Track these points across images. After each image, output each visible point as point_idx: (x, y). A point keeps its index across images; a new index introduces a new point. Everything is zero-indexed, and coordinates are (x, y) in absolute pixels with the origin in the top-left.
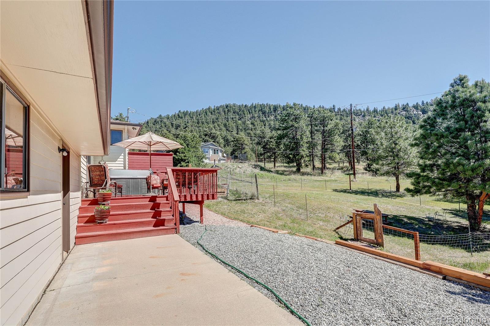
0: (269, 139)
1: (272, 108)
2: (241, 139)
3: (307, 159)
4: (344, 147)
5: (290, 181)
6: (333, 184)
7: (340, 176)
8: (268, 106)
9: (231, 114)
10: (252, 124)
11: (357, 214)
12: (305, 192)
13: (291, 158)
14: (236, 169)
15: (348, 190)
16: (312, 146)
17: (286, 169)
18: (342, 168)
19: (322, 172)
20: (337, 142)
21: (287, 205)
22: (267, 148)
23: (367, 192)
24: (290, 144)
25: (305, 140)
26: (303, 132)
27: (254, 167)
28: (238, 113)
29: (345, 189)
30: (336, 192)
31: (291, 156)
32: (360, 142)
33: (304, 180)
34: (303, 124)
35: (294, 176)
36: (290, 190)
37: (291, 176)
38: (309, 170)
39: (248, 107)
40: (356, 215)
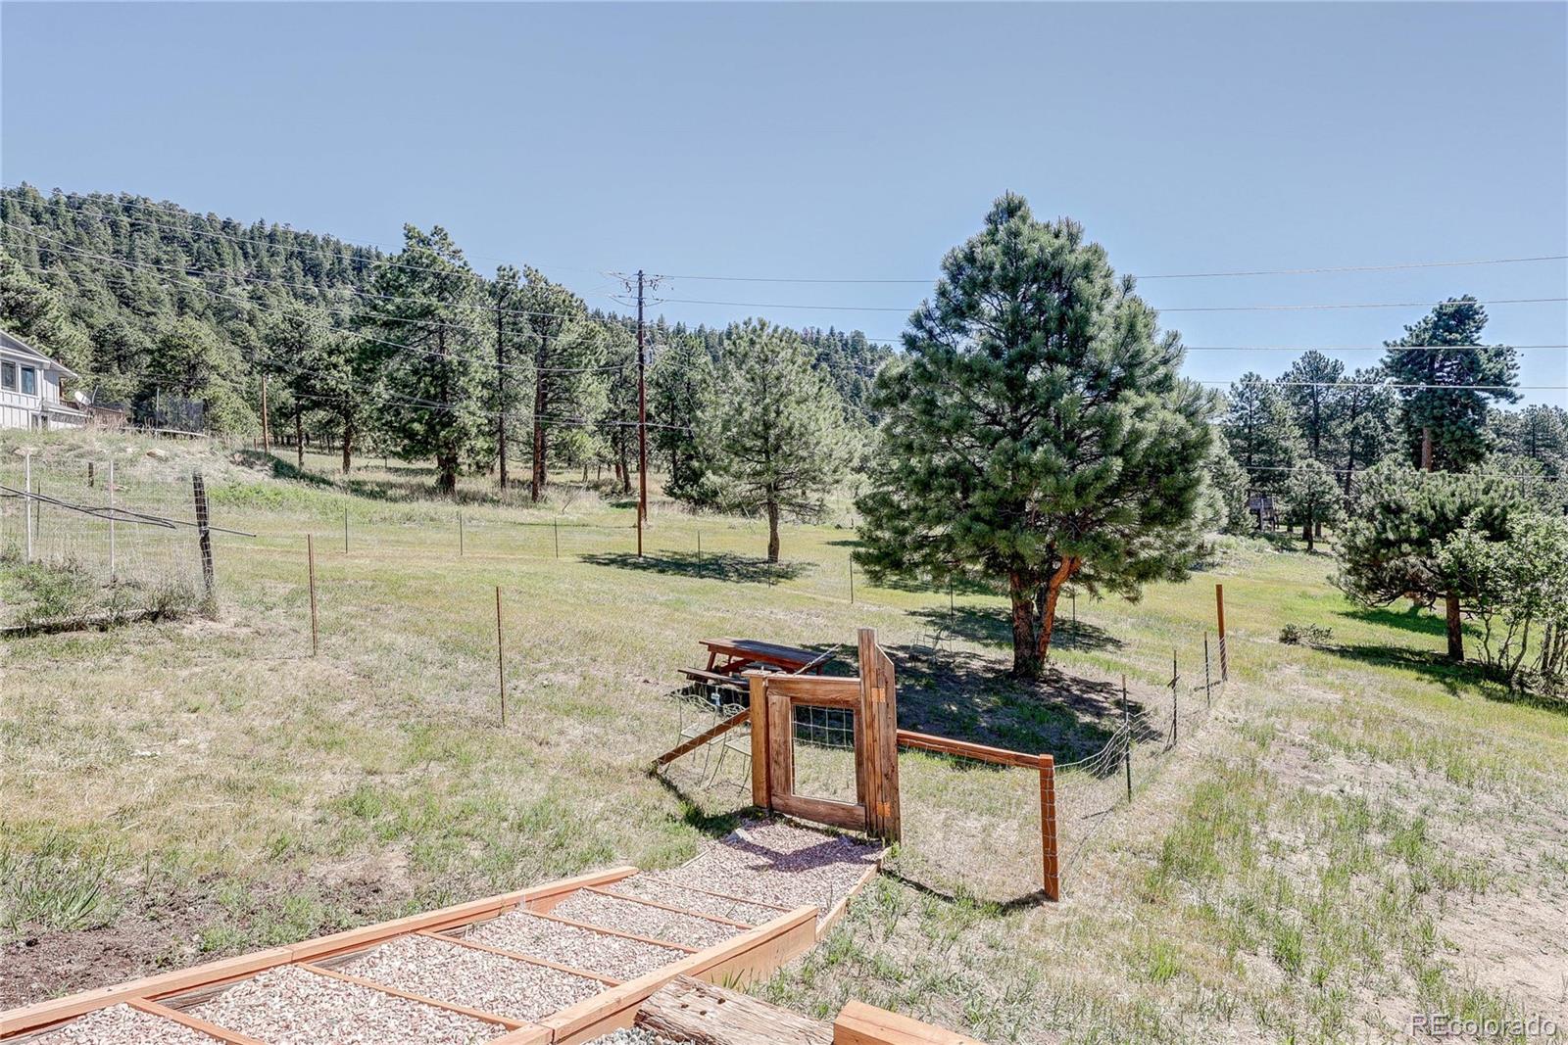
0: (325, 355)
1: (347, 257)
2: (188, 341)
3: (481, 443)
4: (610, 415)
5: (412, 525)
6: (578, 538)
7: (595, 510)
8: (332, 247)
9: (152, 240)
10: (254, 297)
11: (771, 681)
12: (477, 566)
13: (417, 434)
14: (132, 462)
15: (632, 556)
16: (499, 397)
17: (393, 478)
18: (596, 487)
19: (535, 494)
20: (590, 394)
21: (387, 638)
22: (312, 390)
23: (692, 564)
24: (414, 379)
25: (476, 372)
26: (469, 344)
27: (238, 458)
28: (186, 247)
29: (621, 553)
30: (595, 566)
31: (416, 426)
32: (656, 407)
33: (471, 519)
34: (473, 314)
35: (429, 503)
36: (409, 559)
37: (415, 505)
38: (485, 484)
39: (240, 232)
40: (767, 688)
